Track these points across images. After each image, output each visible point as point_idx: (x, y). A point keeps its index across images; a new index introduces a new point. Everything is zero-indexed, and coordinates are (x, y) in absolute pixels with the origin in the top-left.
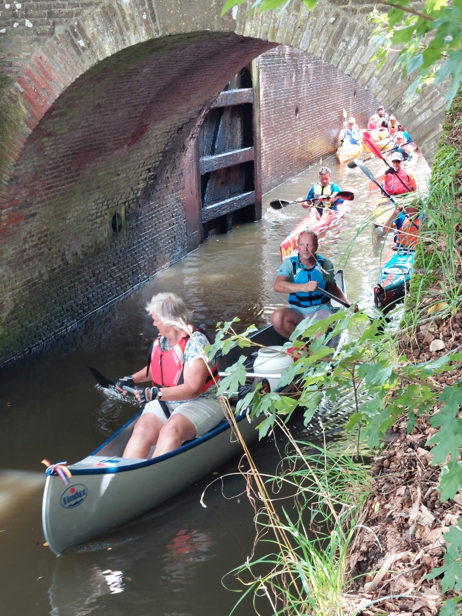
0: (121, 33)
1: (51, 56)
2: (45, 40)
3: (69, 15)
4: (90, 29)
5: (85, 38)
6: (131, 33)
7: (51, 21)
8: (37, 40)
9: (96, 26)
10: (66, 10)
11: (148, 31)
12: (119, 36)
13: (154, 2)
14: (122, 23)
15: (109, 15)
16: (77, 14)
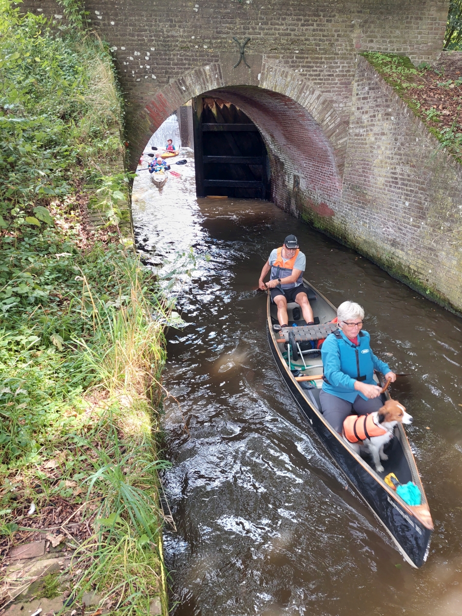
0: (204, 84)
1: (166, 94)
2: (164, 86)
3: (177, 73)
4: (189, 81)
5: (186, 86)
6: (209, 85)
8: (160, 86)
9: (192, 80)
10: (176, 71)
11: (218, 84)
12: (203, 86)
13: (221, 69)
14: (205, 79)
15: (199, 74)
16: (182, 73)
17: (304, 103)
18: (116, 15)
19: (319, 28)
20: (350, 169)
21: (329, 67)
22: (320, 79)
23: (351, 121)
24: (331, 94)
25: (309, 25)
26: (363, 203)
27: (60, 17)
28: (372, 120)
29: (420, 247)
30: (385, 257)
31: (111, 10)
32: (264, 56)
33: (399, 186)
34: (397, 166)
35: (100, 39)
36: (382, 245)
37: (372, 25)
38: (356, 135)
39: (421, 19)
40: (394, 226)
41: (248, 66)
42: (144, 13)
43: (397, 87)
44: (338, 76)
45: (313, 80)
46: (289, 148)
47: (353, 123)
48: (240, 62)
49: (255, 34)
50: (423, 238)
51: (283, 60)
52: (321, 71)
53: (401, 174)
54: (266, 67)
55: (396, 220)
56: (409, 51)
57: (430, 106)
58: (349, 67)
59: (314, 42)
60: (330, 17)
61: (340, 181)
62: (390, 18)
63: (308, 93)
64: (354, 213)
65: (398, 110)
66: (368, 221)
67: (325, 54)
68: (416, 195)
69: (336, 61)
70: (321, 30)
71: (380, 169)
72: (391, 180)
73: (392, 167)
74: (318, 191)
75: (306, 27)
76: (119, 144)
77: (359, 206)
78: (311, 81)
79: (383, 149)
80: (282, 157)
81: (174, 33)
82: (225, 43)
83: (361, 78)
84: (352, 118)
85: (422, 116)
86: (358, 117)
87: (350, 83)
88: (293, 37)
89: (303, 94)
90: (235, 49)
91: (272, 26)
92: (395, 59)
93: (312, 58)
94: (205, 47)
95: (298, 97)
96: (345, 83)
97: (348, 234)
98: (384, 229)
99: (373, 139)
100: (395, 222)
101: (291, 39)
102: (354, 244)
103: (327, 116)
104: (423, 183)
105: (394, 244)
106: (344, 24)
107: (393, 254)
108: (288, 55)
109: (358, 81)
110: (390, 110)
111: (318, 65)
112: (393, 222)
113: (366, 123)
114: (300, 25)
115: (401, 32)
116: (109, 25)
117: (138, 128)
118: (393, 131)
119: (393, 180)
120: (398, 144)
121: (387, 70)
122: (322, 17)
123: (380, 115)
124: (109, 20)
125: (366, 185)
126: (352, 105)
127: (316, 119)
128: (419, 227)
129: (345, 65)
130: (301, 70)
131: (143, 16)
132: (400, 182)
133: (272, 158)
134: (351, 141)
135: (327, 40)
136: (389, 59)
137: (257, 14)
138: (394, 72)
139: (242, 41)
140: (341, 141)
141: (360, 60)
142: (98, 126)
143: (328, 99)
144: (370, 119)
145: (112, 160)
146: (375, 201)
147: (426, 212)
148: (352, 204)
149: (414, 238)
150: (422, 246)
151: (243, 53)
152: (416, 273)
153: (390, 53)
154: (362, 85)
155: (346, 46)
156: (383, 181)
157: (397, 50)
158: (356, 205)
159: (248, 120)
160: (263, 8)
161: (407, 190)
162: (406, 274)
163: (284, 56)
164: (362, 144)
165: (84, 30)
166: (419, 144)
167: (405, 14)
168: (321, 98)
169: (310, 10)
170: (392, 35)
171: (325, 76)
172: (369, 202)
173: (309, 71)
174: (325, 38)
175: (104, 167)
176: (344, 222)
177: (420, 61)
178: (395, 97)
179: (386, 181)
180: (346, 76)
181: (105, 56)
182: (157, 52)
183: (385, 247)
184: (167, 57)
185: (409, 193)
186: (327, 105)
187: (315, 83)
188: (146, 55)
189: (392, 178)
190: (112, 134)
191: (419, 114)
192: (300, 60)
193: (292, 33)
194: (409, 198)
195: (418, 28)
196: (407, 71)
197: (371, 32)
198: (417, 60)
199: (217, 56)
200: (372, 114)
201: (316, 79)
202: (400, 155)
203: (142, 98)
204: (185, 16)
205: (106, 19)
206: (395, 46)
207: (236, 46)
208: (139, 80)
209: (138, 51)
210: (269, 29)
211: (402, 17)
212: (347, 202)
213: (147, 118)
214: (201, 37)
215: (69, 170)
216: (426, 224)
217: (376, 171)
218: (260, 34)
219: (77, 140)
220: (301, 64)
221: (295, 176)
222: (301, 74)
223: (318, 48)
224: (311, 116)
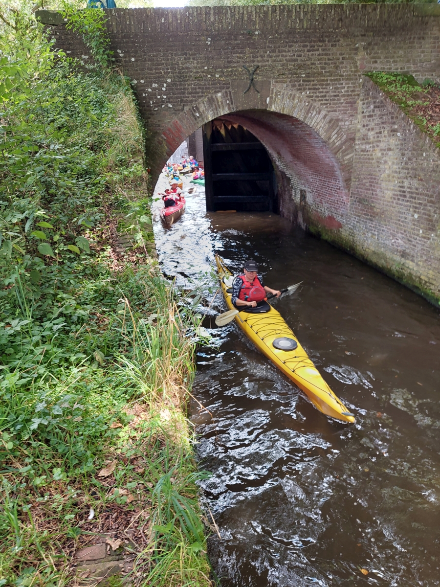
0: (217, 110)
1: (181, 121)
2: (179, 113)
3: (191, 101)
4: (202, 108)
5: (199, 112)
6: (221, 110)
7: (182, 104)
8: (175, 114)
9: (205, 106)
10: (190, 99)
11: (229, 109)
12: (215, 111)
13: (232, 95)
14: (217, 105)
15: (211, 101)
16: (196, 101)
17: (311, 123)
18: (136, 52)
19: (324, 52)
20: (357, 183)
21: (335, 88)
22: (326, 100)
23: (357, 138)
24: (337, 113)
25: (314, 50)
26: (371, 216)
27: (86, 57)
28: (378, 137)
29: (431, 258)
30: (395, 268)
31: (132, 48)
32: (272, 81)
33: (407, 199)
34: (404, 180)
35: (122, 75)
36: (391, 256)
37: (376, 47)
38: (362, 151)
39: (423, 38)
40: (403, 238)
41: (257, 91)
42: (161, 49)
43: (403, 105)
44: (343, 96)
45: (319, 101)
46: (296, 164)
47: (359, 139)
48: (250, 88)
49: (263, 61)
50: (433, 249)
51: (290, 84)
52: (327, 92)
53: (409, 188)
54: (274, 91)
55: (405, 231)
56: (412, 69)
57: (436, 121)
58: (354, 87)
59: (319, 66)
60: (335, 41)
61: (347, 195)
62: (393, 39)
63: (314, 113)
64: (362, 226)
65: (404, 126)
66: (376, 233)
67: (330, 76)
68: (425, 207)
69: (342, 82)
70: (326, 54)
71: (387, 183)
72: (399, 193)
73: (399, 180)
74: (324, 205)
75: (312, 53)
76: (142, 171)
77: (366, 219)
78: (317, 102)
79: (390, 163)
80: (288, 173)
81: (188, 65)
82: (236, 71)
83: (367, 97)
84: (358, 135)
85: (429, 132)
86: (364, 134)
87: (355, 102)
88: (299, 62)
89: (310, 114)
90: (245, 76)
91: (279, 54)
92: (399, 77)
93: (318, 81)
94: (217, 76)
95: (305, 118)
96: (350, 103)
97: (356, 246)
98: (393, 241)
99: (379, 155)
100: (405, 234)
101: (298, 65)
102: (363, 256)
103: (333, 134)
104: (431, 196)
105: (404, 255)
106: (348, 47)
107: (403, 264)
108: (295, 79)
109: (363, 100)
110: (396, 127)
111: (324, 86)
112: (402, 234)
113: (372, 139)
114: (306, 51)
115: (405, 52)
116: (130, 61)
117: (156, 153)
118: (399, 147)
119: (401, 194)
120: (405, 159)
121: (392, 89)
122: (327, 42)
123: (386, 132)
124: (130, 57)
125: (374, 198)
126: (358, 123)
127: (322, 137)
128: (429, 239)
129: (350, 85)
130: (308, 92)
131: (160, 51)
132: (408, 195)
133: (279, 173)
134: (357, 156)
135: (332, 63)
136: (394, 78)
137: (266, 43)
138: (399, 90)
139: (251, 69)
140: (347, 157)
141: (365, 80)
142: (124, 155)
143: (334, 118)
144: (376, 135)
145: (137, 186)
146: (383, 213)
147: (436, 224)
148: (359, 216)
149: (424, 250)
150: (432, 257)
151: (252, 80)
152: (428, 284)
153: (394, 72)
154: (367, 103)
155: (351, 68)
156: (391, 195)
157: (401, 69)
158: (364, 218)
159: (256, 140)
160: (270, 37)
161: (415, 203)
162: (417, 284)
163: (291, 80)
164: (369, 159)
165: (108, 68)
166: (426, 159)
167: (408, 34)
168: (327, 117)
169: (315, 37)
170: (395, 55)
171: (331, 96)
172: (377, 215)
173: (315, 93)
174: (330, 62)
175: (130, 193)
176: (352, 234)
177: (424, 78)
178: (400, 114)
179: (394, 195)
180: (351, 95)
181: (127, 90)
182: (173, 83)
183: (395, 258)
184: (182, 87)
185: (418, 206)
186: (334, 123)
187: (321, 104)
188: (163, 86)
189: (400, 191)
190: (136, 162)
191: (425, 130)
192: (306, 83)
193: (299, 58)
194: (417, 210)
195: (421, 47)
196: (411, 89)
197: (375, 53)
198: (420, 78)
199: (228, 84)
200: (378, 131)
201: (322, 100)
202: (408, 169)
203: (159, 126)
204: (199, 50)
205: (127, 56)
206: (399, 65)
207: (246, 73)
208: (156, 109)
209: (155, 83)
210: (276, 56)
211: (405, 38)
212: (355, 215)
213: (164, 144)
214: (213, 67)
215: (99, 197)
216: (436, 236)
217: (383, 185)
218: (268, 61)
219: (105, 169)
220: (307, 87)
221: (301, 191)
222: (308, 96)
223: (323, 71)
224: (318, 134)
